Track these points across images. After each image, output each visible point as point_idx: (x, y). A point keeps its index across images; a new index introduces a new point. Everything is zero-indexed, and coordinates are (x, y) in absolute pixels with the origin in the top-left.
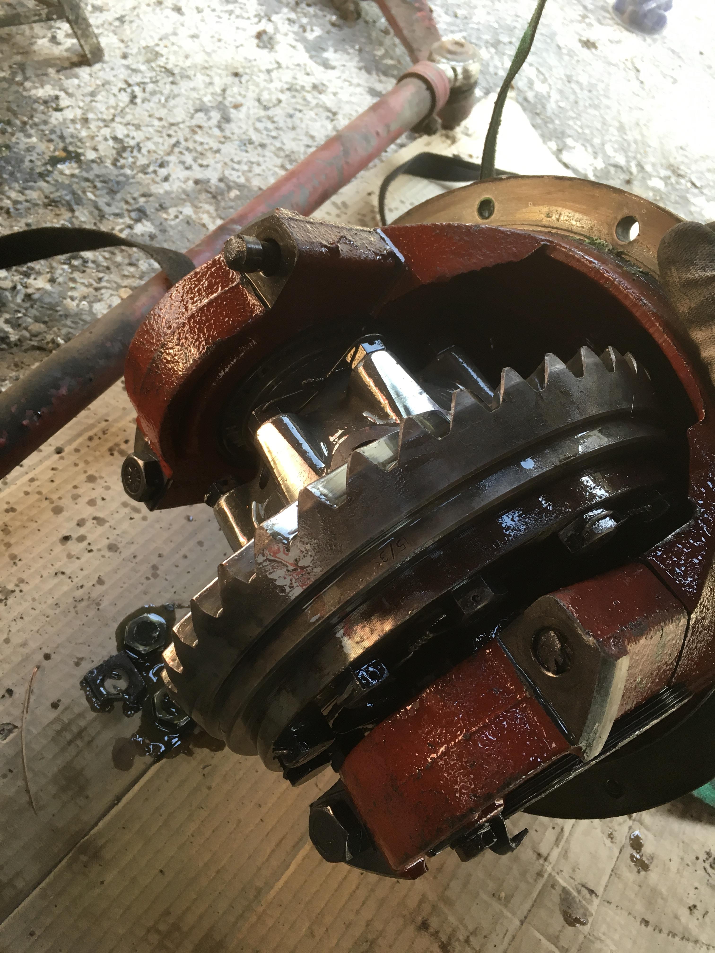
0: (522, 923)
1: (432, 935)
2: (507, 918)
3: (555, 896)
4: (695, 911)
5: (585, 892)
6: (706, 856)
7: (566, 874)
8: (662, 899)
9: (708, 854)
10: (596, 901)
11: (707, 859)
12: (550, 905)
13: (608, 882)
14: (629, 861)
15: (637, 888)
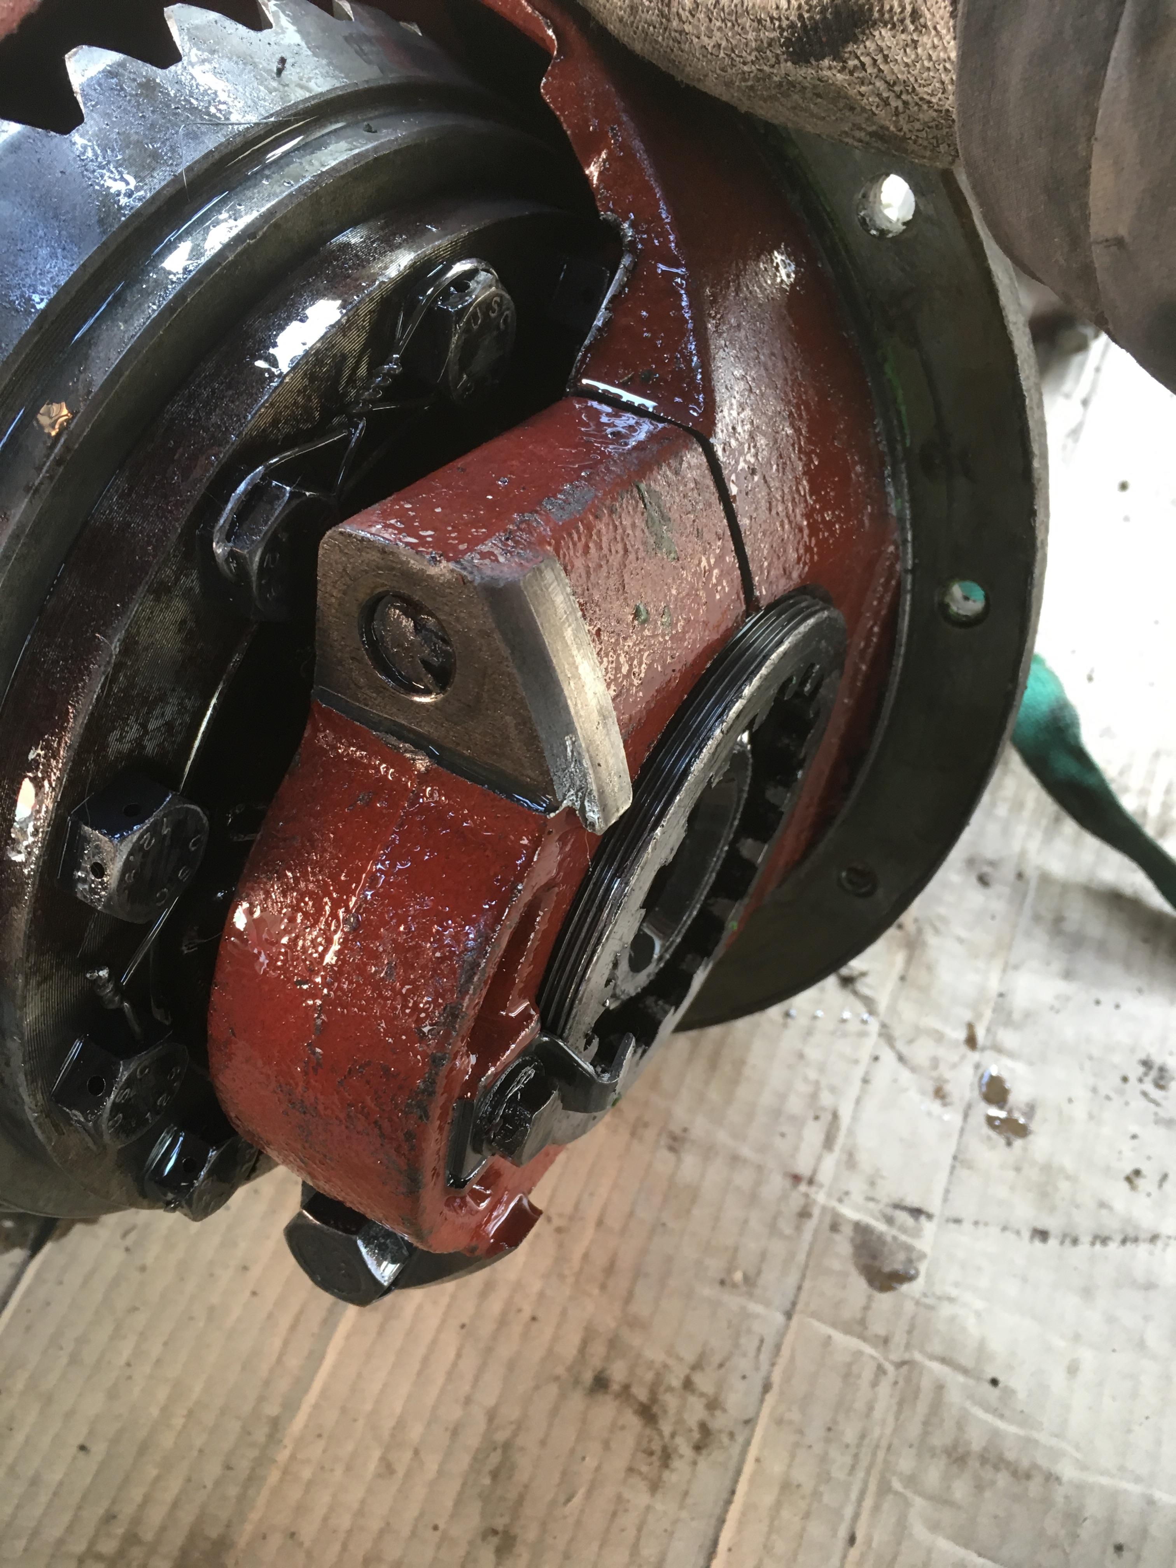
0: (789, 1315)
1: (617, 1396)
2: (757, 1316)
3: (843, 1246)
4: (1140, 1182)
5: (903, 1217)
6: (1141, 1070)
7: (857, 1196)
8: (1068, 1178)
9: (1147, 1064)
10: (928, 1227)
11: (1146, 1074)
12: (836, 1265)
13: (950, 1182)
14: (986, 1130)
15: (1011, 1174)
